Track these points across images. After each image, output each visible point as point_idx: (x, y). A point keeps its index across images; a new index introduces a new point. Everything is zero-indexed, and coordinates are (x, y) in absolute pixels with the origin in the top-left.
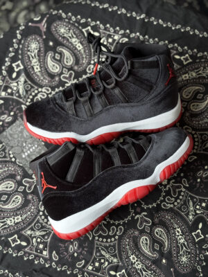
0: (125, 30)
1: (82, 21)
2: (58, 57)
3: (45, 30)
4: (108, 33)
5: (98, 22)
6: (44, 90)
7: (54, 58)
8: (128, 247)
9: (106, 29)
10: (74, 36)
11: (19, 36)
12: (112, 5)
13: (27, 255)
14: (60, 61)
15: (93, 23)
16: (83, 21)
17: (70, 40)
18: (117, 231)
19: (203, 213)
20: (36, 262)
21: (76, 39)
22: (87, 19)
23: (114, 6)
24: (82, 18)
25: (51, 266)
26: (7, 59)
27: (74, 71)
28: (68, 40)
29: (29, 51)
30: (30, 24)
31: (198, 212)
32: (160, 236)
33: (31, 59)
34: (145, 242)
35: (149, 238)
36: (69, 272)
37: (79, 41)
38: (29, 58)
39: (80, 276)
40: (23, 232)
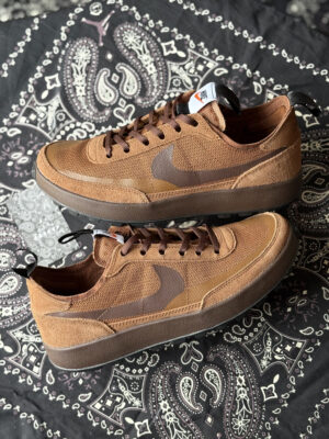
0: (226, 57)
1: (163, 31)
2: (115, 78)
3: (105, 33)
4: (200, 55)
5: (188, 37)
6: (84, 125)
7: (109, 79)
8: (160, 387)
9: (197, 49)
10: (147, 51)
11: (64, 36)
12: (214, 13)
13: (10, 367)
14: (117, 86)
15: (179, 37)
16: (165, 30)
17: (139, 56)
18: (149, 359)
19: (285, 361)
20: (21, 381)
21: (149, 57)
22: (171, 28)
23: (218, 15)
24: (164, 25)
25: (40, 391)
26: (39, 68)
27: (135, 105)
28: (136, 55)
29: (74, 61)
30: (84, 20)
31: (277, 357)
32: (212, 381)
33: (75, 74)
34: (187, 385)
35: (195, 381)
36: (65, 406)
37: (153, 60)
38: (72, 72)
39: (80, 415)
40: (11, 333)
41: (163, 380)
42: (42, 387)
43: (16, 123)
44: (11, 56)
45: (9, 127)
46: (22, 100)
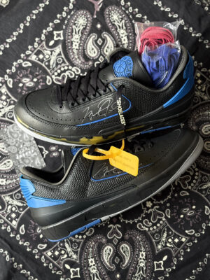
1: (137, 16)
2: (100, 42)
3: (98, 10)
6: (74, 69)
7: (96, 41)
8: (91, 249)
10: (124, 28)
11: (71, 6)
12: (173, 11)
14: (100, 47)
16: (139, 16)
17: (118, 29)
18: (87, 231)
19: (172, 248)
20: (3, 228)
21: (125, 31)
22: (143, 16)
23: (175, 13)
24: (139, 12)
25: (15, 237)
26: (51, 24)
28: (116, 29)
29: (75, 24)
31: (168, 245)
32: (124, 252)
33: (74, 33)
34: (108, 251)
35: (114, 250)
36: (28, 250)
37: (127, 34)
38: (72, 32)
39: (36, 257)
40: (2, 196)
41: (94, 246)
42: (16, 235)
43: (29, 58)
44: (34, 12)
45: (24, 60)
46: (36, 44)
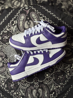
0: (53, 22)
1: (40, 14)
3: (28, 13)
6: (21, 32)
7: (28, 23)
9: (47, 19)
10: (36, 18)
11: (19, 13)
14: (29, 25)
15: (44, 16)
16: (41, 14)
19: (56, 90)
21: (37, 20)
22: (42, 14)
23: (52, 13)
24: (41, 13)
26: (13, 19)
28: (34, 19)
29: (21, 18)
30: (24, 10)
32: (40, 92)
33: (20, 21)
35: (36, 91)
36: (8, 92)
39: (11, 95)
41: (30, 90)
42: (4, 88)
43: (6, 30)
44: (7, 15)
46: (8, 25)
